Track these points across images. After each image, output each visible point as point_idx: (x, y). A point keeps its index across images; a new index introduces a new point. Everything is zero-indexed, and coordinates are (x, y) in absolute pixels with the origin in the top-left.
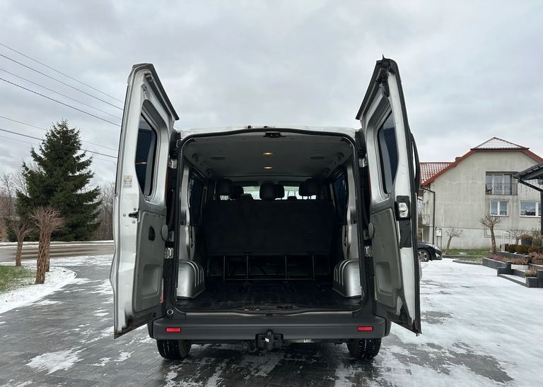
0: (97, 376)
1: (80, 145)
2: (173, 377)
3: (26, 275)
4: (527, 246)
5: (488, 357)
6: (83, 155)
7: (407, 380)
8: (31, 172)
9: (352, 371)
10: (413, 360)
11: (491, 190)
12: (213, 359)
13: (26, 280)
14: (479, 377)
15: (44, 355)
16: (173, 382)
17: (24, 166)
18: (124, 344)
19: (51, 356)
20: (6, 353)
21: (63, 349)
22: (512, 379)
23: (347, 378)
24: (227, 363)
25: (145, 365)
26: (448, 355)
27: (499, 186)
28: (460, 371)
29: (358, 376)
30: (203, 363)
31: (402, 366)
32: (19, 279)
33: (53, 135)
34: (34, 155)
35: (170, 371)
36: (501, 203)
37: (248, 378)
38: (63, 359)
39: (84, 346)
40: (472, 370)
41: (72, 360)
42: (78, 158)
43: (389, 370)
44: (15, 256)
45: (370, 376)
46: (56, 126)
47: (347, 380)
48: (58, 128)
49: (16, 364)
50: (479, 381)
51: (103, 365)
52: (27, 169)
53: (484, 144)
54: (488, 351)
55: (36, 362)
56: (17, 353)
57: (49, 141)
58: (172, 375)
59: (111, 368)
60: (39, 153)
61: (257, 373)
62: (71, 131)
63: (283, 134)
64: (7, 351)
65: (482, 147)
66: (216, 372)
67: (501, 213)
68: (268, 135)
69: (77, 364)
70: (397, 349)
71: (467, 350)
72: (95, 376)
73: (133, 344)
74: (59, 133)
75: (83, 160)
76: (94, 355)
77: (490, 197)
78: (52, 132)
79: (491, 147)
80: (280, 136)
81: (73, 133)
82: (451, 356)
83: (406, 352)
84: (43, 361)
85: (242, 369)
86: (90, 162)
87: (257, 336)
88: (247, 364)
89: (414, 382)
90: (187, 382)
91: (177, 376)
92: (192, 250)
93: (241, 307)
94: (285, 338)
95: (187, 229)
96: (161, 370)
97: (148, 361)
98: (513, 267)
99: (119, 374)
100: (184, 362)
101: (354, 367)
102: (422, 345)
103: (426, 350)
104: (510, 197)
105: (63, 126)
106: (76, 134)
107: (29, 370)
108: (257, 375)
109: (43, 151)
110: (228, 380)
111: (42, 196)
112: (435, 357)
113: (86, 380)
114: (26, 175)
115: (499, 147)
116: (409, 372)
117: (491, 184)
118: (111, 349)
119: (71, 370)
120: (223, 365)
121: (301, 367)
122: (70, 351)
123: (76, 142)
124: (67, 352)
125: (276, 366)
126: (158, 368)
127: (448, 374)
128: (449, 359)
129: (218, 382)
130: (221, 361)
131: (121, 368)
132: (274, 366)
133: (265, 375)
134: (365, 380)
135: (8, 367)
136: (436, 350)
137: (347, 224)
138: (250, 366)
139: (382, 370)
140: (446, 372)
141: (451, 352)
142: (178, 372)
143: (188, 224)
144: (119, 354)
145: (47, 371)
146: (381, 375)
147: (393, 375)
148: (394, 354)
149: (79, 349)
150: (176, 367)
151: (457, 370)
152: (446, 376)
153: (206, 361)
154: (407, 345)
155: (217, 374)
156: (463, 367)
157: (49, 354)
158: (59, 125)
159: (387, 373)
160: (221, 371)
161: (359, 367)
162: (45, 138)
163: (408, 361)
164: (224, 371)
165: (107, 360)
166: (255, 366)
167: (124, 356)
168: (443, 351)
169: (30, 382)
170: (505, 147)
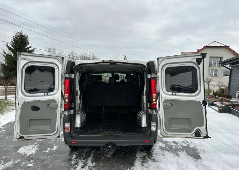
0: (46, 157)
1: (29, 42)
2: (75, 157)
3: (10, 104)
4: (221, 93)
5: (194, 148)
6: (30, 47)
7: (163, 158)
8: (7, 55)
9: (142, 154)
10: (166, 150)
11: (211, 65)
12: (90, 149)
13: (11, 108)
14: (189, 157)
15: (24, 147)
16: (74, 160)
17: (4, 52)
18: (55, 141)
19: (27, 147)
20: (9, 146)
21: (31, 144)
22: (201, 158)
23: (140, 158)
24: (95, 151)
25: (64, 151)
26: (180, 147)
27: (215, 63)
28: (183, 154)
29: (144, 157)
30: (86, 151)
31: (162, 152)
32: (8, 107)
33: (16, 37)
34: (8, 47)
35: (73, 155)
36: (215, 70)
37: (103, 158)
38: (31, 149)
39: (39, 142)
40: (187, 154)
41: (35, 150)
42: (28, 48)
43: (156, 154)
44: (4, 93)
45: (149, 157)
46: (17, 33)
47: (140, 159)
48: (18, 34)
49: (13, 151)
50: (188, 159)
51: (47, 152)
52: (5, 53)
53: (210, 44)
54: (195, 145)
55: (21, 150)
56: (13, 146)
57: (14, 40)
58: (74, 156)
59: (51, 153)
60: (10, 46)
61: (106, 155)
62: (24, 35)
63: (117, 64)
64: (9, 145)
65: (209, 46)
66: (91, 155)
67: (215, 75)
68: (111, 64)
69: (37, 151)
70: (160, 144)
71: (187, 144)
72: (45, 157)
73: (58, 142)
74: (18, 36)
75: (30, 49)
76: (44, 147)
77: (211, 68)
78: (16, 36)
79: (213, 46)
80: (116, 64)
81: (25, 36)
82: (181, 147)
83: (164, 146)
84: (24, 150)
85: (101, 153)
86: (34, 50)
87: (106, 144)
88: (103, 151)
89: (165, 160)
90: (80, 160)
91: (76, 157)
92: (81, 105)
93: (100, 132)
94: (116, 145)
95: (79, 97)
96: (70, 154)
97: (65, 150)
98: (215, 103)
99: (54, 156)
100: (79, 150)
101: (143, 153)
102: (171, 142)
103: (172, 144)
104: (219, 68)
105: (20, 33)
106: (27, 37)
107: (19, 154)
108: (106, 156)
109: (12, 45)
110: (95, 159)
111: (13, 66)
112: (174, 148)
113: (42, 159)
114: (5, 56)
115: (216, 46)
116: (164, 155)
117: (211, 62)
118: (50, 144)
119: (35, 154)
120: (94, 151)
121: (123, 153)
122: (34, 145)
123: (27, 41)
124: (33, 146)
125: (114, 152)
126: (69, 153)
127: (178, 156)
128: (180, 149)
129: (92, 159)
130: (93, 150)
131: (55, 153)
132: (113, 152)
133: (110, 156)
134: (147, 159)
135: (10, 153)
136: (175, 145)
137: (143, 95)
138: (104, 152)
139: (154, 154)
140: (178, 155)
141: (181, 146)
142: (77, 155)
143: (79, 95)
144: (53, 147)
145: (26, 155)
146: (153, 156)
147: (158, 156)
148: (159, 146)
149: (37, 144)
150: (76, 153)
151: (182, 154)
152: (177, 157)
153: (88, 150)
154: (165, 142)
155: (92, 156)
156: (184, 153)
157: (26, 146)
158: (18, 33)
159: (156, 156)
160: (93, 155)
161: (145, 152)
162: (13, 39)
163: (164, 150)
164: (94, 155)
165: (49, 149)
166: (106, 152)
167: (55, 147)
168: (178, 145)
169: (20, 160)
170: (219, 46)
